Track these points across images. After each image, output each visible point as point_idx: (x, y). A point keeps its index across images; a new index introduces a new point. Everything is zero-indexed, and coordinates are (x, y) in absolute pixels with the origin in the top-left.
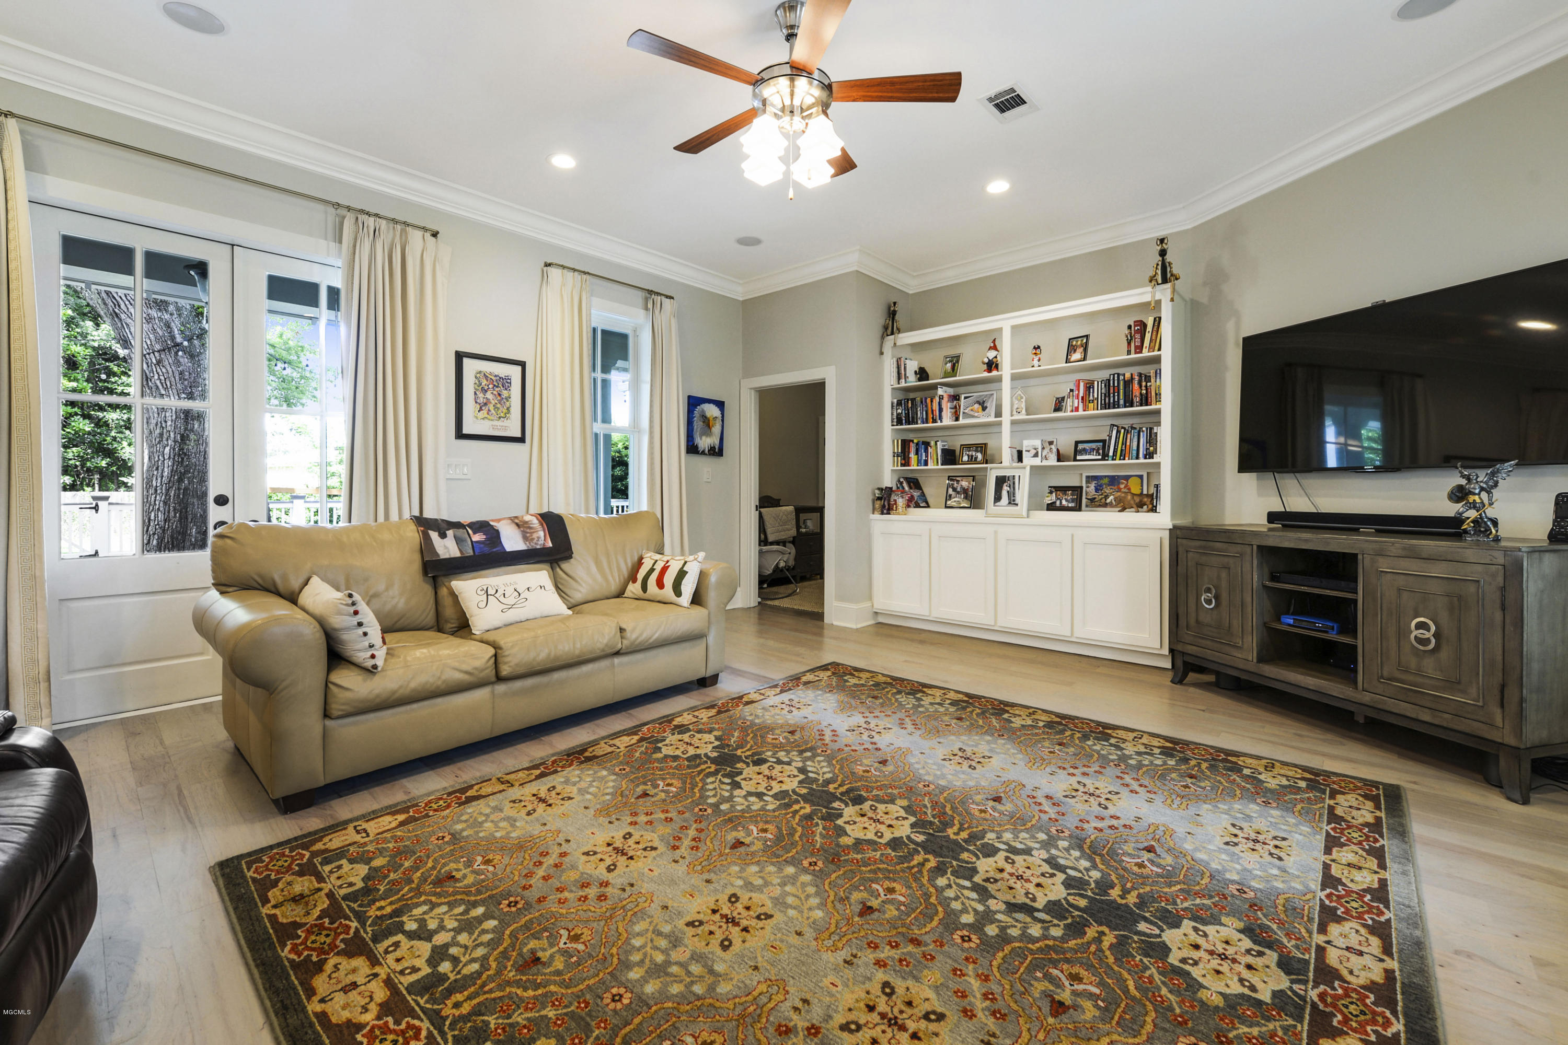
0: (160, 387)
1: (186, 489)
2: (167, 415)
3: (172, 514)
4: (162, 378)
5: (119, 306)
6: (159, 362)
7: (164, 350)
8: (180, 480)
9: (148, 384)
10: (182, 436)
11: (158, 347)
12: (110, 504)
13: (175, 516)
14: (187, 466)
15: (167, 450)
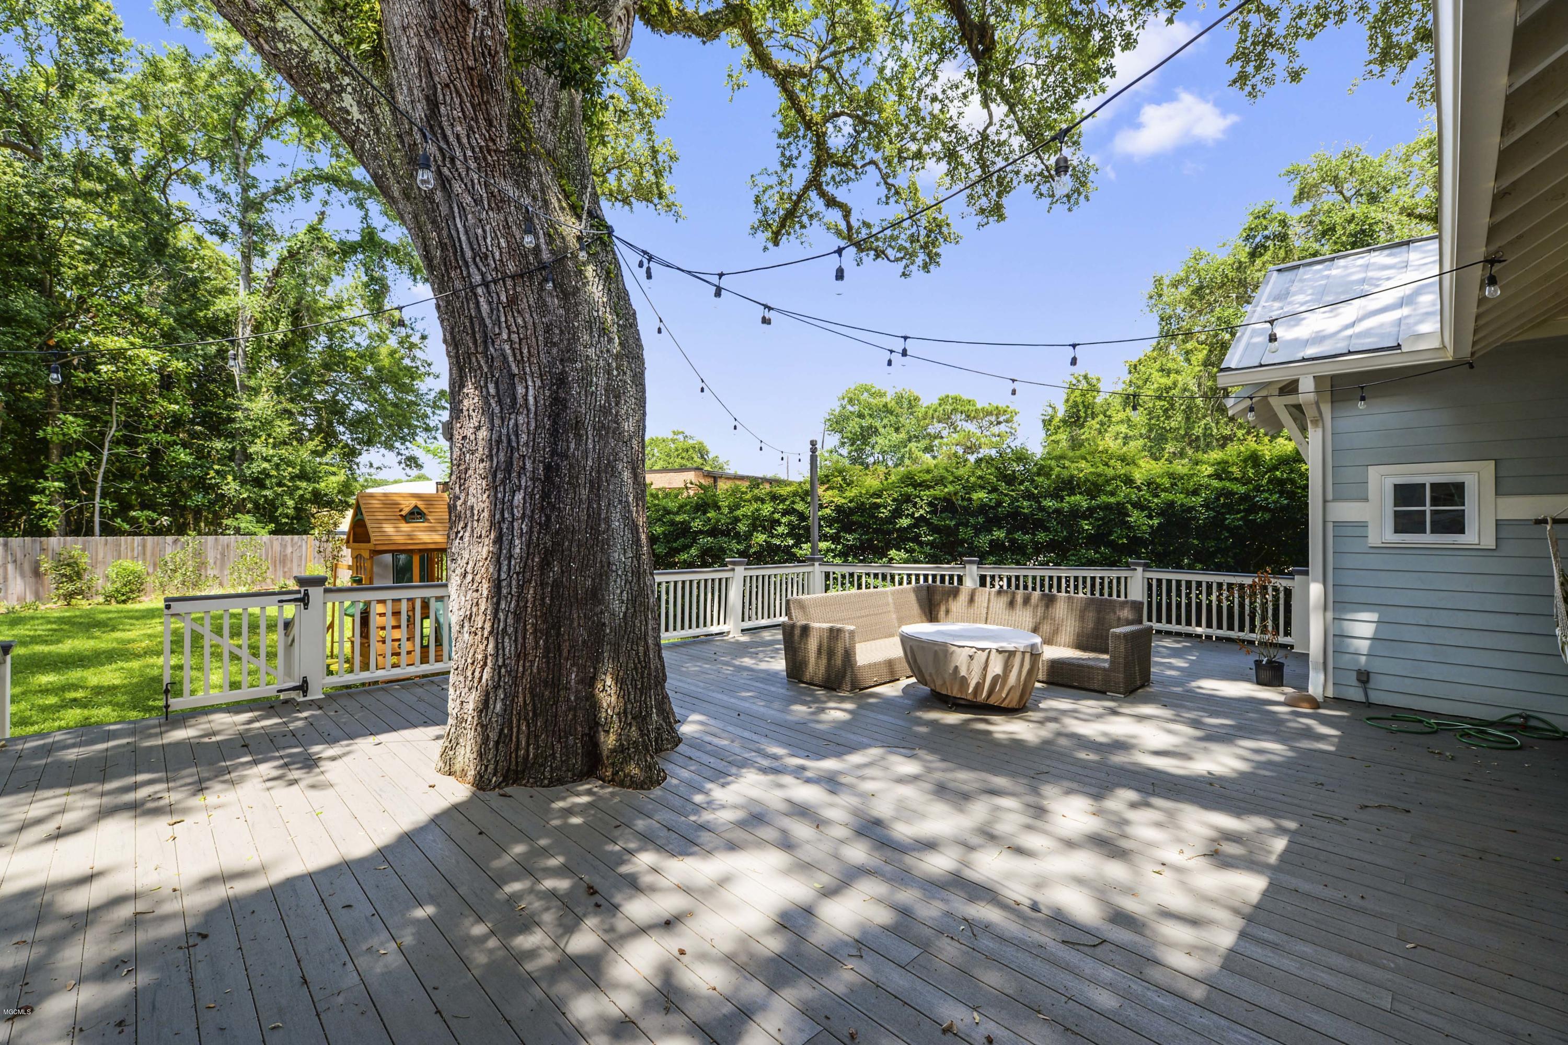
0: (511, 359)
1: (557, 584)
2: (521, 419)
3: (530, 639)
4: (514, 337)
5: (453, 160)
6: (513, 301)
7: (522, 276)
8: (545, 564)
9: (486, 348)
10: (548, 468)
11: (511, 267)
12: (327, 591)
13: (536, 647)
14: (557, 532)
15: (519, 497)
